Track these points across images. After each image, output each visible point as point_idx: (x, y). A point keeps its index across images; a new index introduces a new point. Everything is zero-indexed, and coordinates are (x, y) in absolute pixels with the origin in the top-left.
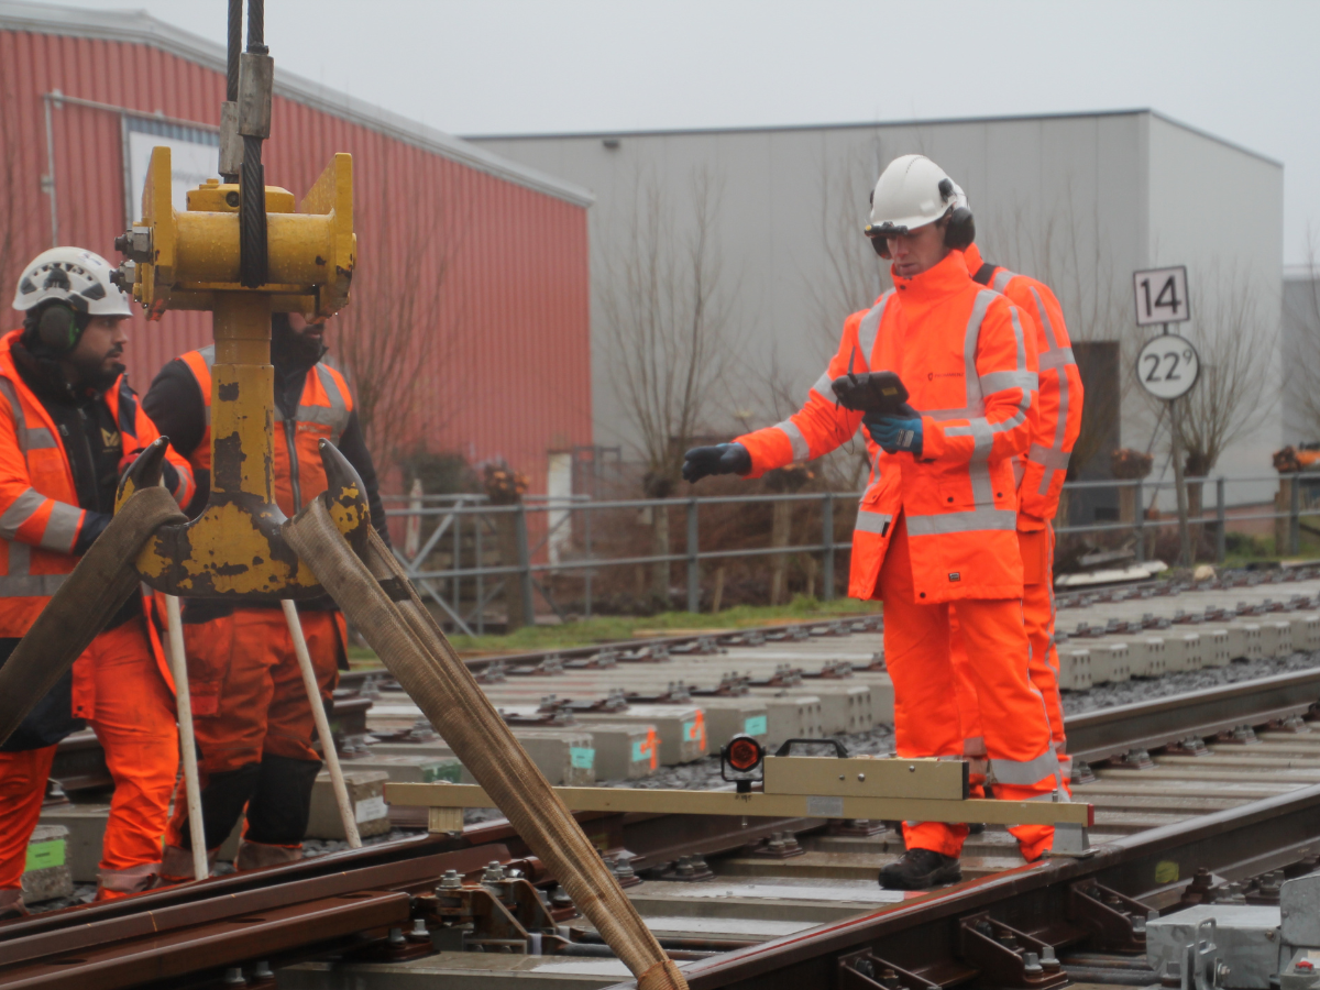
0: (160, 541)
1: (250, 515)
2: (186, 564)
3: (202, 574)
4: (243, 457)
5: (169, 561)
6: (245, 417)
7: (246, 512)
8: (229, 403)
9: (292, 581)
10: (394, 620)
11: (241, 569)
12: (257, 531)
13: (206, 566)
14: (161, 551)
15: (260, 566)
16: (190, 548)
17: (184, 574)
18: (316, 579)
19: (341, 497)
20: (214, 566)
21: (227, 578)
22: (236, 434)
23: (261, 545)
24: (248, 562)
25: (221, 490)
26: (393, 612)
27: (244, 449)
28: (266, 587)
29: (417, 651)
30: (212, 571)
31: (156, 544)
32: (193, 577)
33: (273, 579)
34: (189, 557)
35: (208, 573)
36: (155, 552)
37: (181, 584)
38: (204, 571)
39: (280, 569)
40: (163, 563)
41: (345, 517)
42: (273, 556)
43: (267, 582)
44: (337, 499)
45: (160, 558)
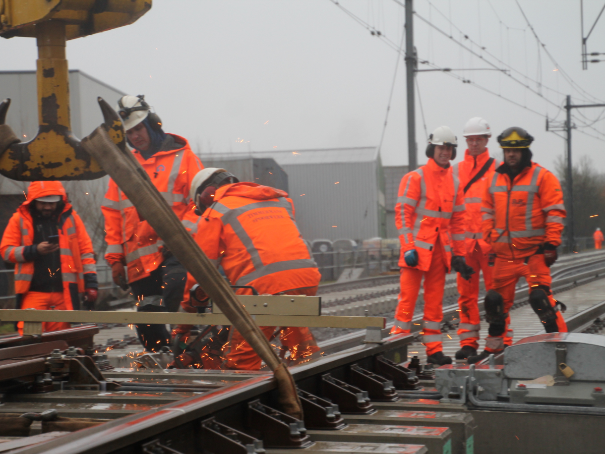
0: (12, 152)
1: (63, 136)
2: (27, 163)
3: (36, 168)
4: (58, 106)
5: (17, 162)
6: (58, 86)
7: (61, 135)
8: (49, 79)
9: (87, 170)
10: (146, 189)
11: (58, 165)
12: (68, 145)
13: (38, 164)
14: (13, 157)
15: (70, 163)
16: (29, 155)
17: (25, 168)
18: (101, 168)
19: (113, 126)
20: (43, 164)
21: (50, 170)
22: (54, 95)
23: (70, 152)
24: (62, 161)
25: (46, 124)
26: (145, 185)
27: (58, 103)
28: (72, 174)
29: (158, 205)
30: (42, 167)
31: (10, 153)
32: (30, 170)
33: (76, 169)
34: (29, 159)
35: (39, 167)
36: (10, 158)
37: (24, 174)
38: (37, 167)
39: (81, 164)
40: (14, 163)
41: (116, 136)
42: (77, 157)
43: (73, 171)
44: (111, 127)
45: (12, 161)
